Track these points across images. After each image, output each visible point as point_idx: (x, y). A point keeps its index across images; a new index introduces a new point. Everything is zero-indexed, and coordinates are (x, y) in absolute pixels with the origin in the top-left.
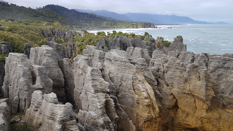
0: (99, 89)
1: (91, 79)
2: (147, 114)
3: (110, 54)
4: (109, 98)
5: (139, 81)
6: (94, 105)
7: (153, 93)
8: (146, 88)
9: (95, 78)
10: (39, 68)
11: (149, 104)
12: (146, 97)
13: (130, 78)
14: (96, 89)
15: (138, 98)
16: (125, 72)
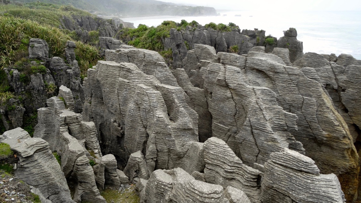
0: (276, 125)
2: (347, 164)
4: (293, 140)
9: (267, 106)
10: (175, 90)
11: (350, 147)
12: (346, 136)
13: (312, 103)
14: (272, 126)
15: (327, 136)
16: (297, 92)
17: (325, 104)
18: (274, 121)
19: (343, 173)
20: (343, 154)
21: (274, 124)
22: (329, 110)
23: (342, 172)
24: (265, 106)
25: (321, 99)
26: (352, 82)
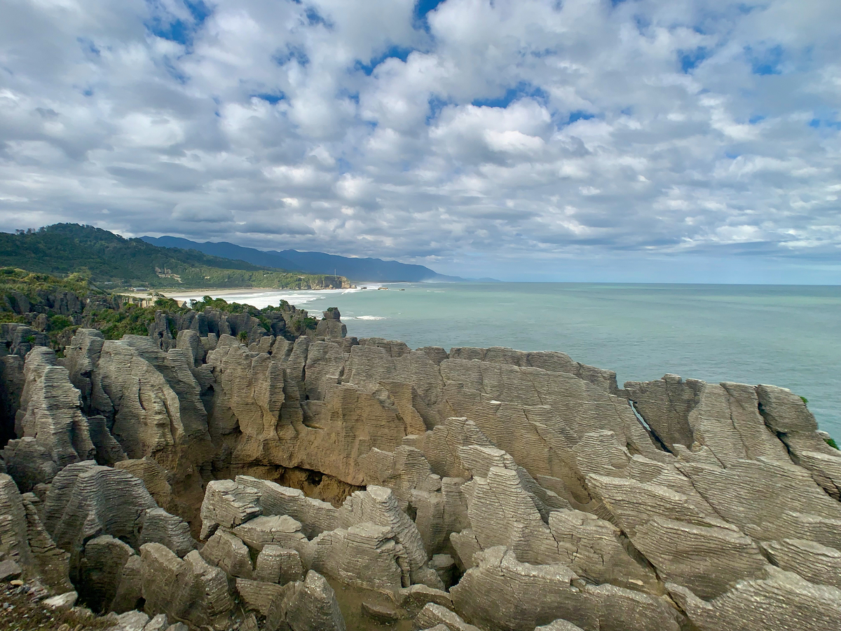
0: (61, 403)
1: (43, 386)
2: (157, 440)
5: (153, 386)
8: (163, 397)
11: (161, 422)
12: (159, 411)
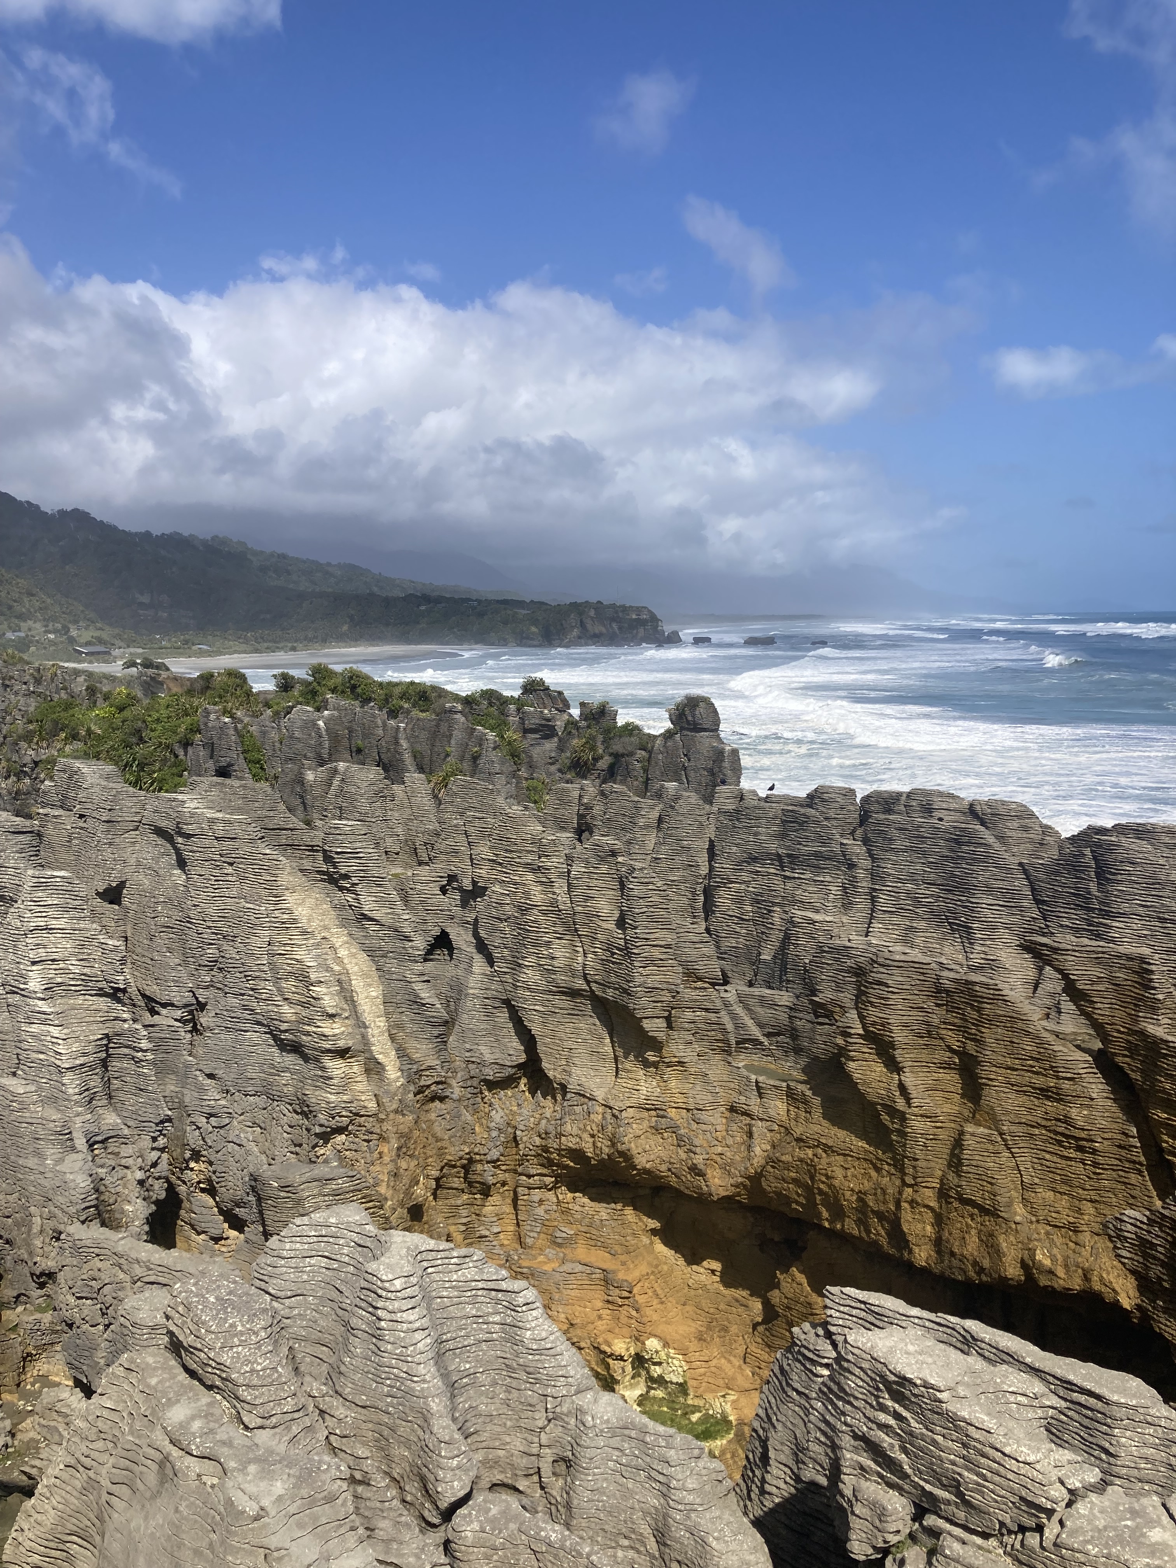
0: (73, 979)
2: (333, 1098)
3: (170, 800)
4: (125, 1021)
5: (304, 933)
6: (42, 1056)
7: (376, 992)
8: (337, 968)
9: (54, 923)
12: (331, 1011)
13: (257, 922)
14: (59, 980)
15: (293, 1018)
16: (234, 893)
17: (295, 921)
18: (71, 967)
19: (323, 1129)
20: (323, 1069)
21: (71, 976)
22: (312, 941)
23: (321, 1125)
24: (42, 924)
25: (283, 906)
26: (500, 864)
